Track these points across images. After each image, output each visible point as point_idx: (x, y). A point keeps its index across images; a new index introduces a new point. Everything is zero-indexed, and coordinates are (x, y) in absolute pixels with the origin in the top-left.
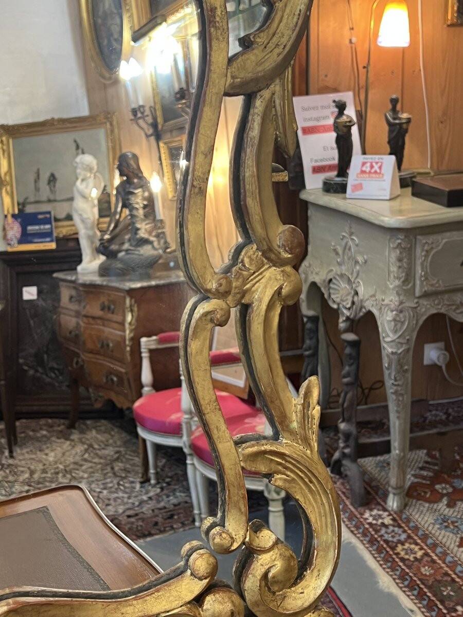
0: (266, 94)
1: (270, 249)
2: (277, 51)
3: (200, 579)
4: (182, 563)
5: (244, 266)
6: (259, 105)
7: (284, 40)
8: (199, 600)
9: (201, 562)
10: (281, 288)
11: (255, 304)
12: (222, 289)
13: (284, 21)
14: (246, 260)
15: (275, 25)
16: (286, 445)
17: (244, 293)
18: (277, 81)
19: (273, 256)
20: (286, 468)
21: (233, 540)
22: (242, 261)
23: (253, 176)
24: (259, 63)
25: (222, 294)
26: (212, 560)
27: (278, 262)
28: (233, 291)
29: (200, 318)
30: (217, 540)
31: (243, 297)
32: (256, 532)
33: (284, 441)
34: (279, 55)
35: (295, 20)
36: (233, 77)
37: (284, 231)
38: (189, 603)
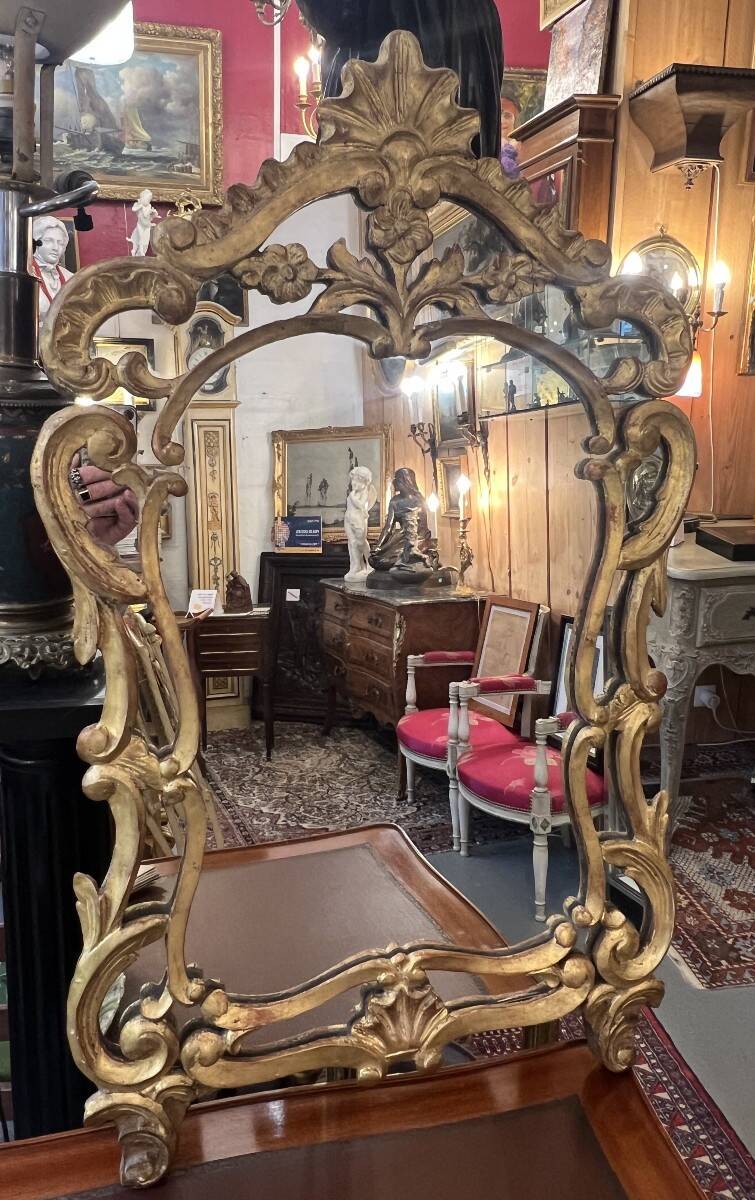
0: (648, 570)
1: (641, 689)
2: (659, 538)
3: (565, 947)
4: (547, 932)
5: (620, 701)
6: (642, 579)
7: (665, 529)
8: (561, 964)
9: (564, 933)
10: (647, 720)
11: (625, 733)
12: (602, 720)
13: (666, 514)
14: (622, 697)
15: (658, 518)
16: (639, 844)
17: (617, 723)
18: (657, 562)
19: (643, 695)
20: (638, 863)
21: (592, 917)
22: (618, 698)
23: (633, 633)
24: (645, 547)
25: (600, 724)
26: (574, 932)
27: (646, 699)
28: (610, 721)
29: (583, 742)
30: (580, 917)
31: (616, 725)
32: (608, 912)
33: (638, 841)
34: (660, 541)
35: (674, 515)
36: (624, 558)
37: (652, 675)
38: (554, 965)
